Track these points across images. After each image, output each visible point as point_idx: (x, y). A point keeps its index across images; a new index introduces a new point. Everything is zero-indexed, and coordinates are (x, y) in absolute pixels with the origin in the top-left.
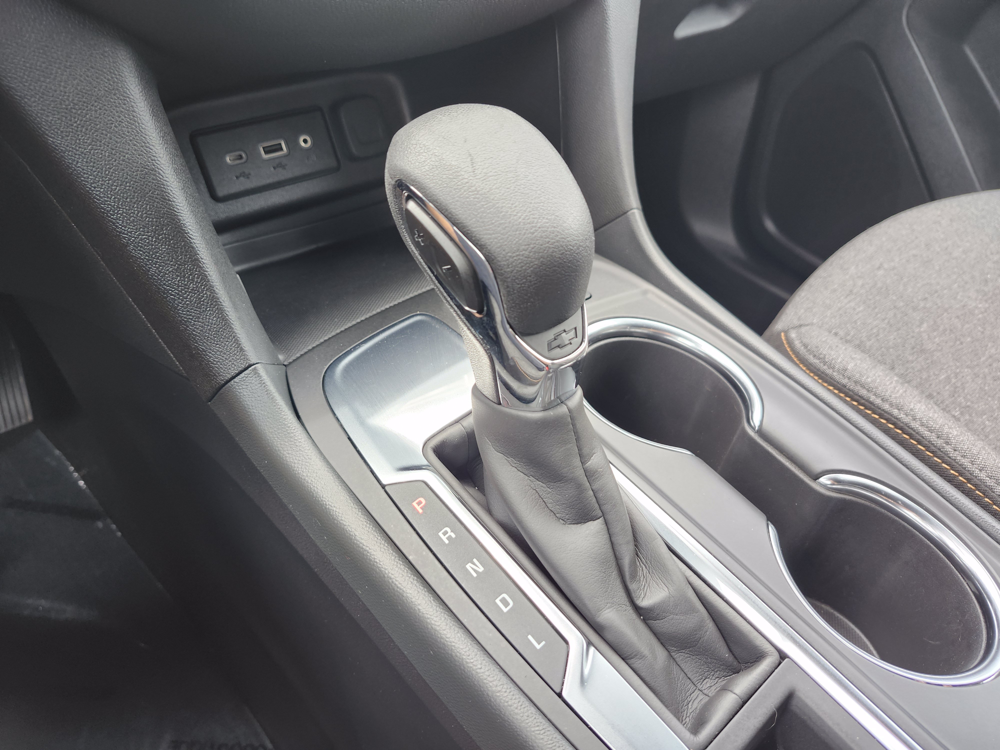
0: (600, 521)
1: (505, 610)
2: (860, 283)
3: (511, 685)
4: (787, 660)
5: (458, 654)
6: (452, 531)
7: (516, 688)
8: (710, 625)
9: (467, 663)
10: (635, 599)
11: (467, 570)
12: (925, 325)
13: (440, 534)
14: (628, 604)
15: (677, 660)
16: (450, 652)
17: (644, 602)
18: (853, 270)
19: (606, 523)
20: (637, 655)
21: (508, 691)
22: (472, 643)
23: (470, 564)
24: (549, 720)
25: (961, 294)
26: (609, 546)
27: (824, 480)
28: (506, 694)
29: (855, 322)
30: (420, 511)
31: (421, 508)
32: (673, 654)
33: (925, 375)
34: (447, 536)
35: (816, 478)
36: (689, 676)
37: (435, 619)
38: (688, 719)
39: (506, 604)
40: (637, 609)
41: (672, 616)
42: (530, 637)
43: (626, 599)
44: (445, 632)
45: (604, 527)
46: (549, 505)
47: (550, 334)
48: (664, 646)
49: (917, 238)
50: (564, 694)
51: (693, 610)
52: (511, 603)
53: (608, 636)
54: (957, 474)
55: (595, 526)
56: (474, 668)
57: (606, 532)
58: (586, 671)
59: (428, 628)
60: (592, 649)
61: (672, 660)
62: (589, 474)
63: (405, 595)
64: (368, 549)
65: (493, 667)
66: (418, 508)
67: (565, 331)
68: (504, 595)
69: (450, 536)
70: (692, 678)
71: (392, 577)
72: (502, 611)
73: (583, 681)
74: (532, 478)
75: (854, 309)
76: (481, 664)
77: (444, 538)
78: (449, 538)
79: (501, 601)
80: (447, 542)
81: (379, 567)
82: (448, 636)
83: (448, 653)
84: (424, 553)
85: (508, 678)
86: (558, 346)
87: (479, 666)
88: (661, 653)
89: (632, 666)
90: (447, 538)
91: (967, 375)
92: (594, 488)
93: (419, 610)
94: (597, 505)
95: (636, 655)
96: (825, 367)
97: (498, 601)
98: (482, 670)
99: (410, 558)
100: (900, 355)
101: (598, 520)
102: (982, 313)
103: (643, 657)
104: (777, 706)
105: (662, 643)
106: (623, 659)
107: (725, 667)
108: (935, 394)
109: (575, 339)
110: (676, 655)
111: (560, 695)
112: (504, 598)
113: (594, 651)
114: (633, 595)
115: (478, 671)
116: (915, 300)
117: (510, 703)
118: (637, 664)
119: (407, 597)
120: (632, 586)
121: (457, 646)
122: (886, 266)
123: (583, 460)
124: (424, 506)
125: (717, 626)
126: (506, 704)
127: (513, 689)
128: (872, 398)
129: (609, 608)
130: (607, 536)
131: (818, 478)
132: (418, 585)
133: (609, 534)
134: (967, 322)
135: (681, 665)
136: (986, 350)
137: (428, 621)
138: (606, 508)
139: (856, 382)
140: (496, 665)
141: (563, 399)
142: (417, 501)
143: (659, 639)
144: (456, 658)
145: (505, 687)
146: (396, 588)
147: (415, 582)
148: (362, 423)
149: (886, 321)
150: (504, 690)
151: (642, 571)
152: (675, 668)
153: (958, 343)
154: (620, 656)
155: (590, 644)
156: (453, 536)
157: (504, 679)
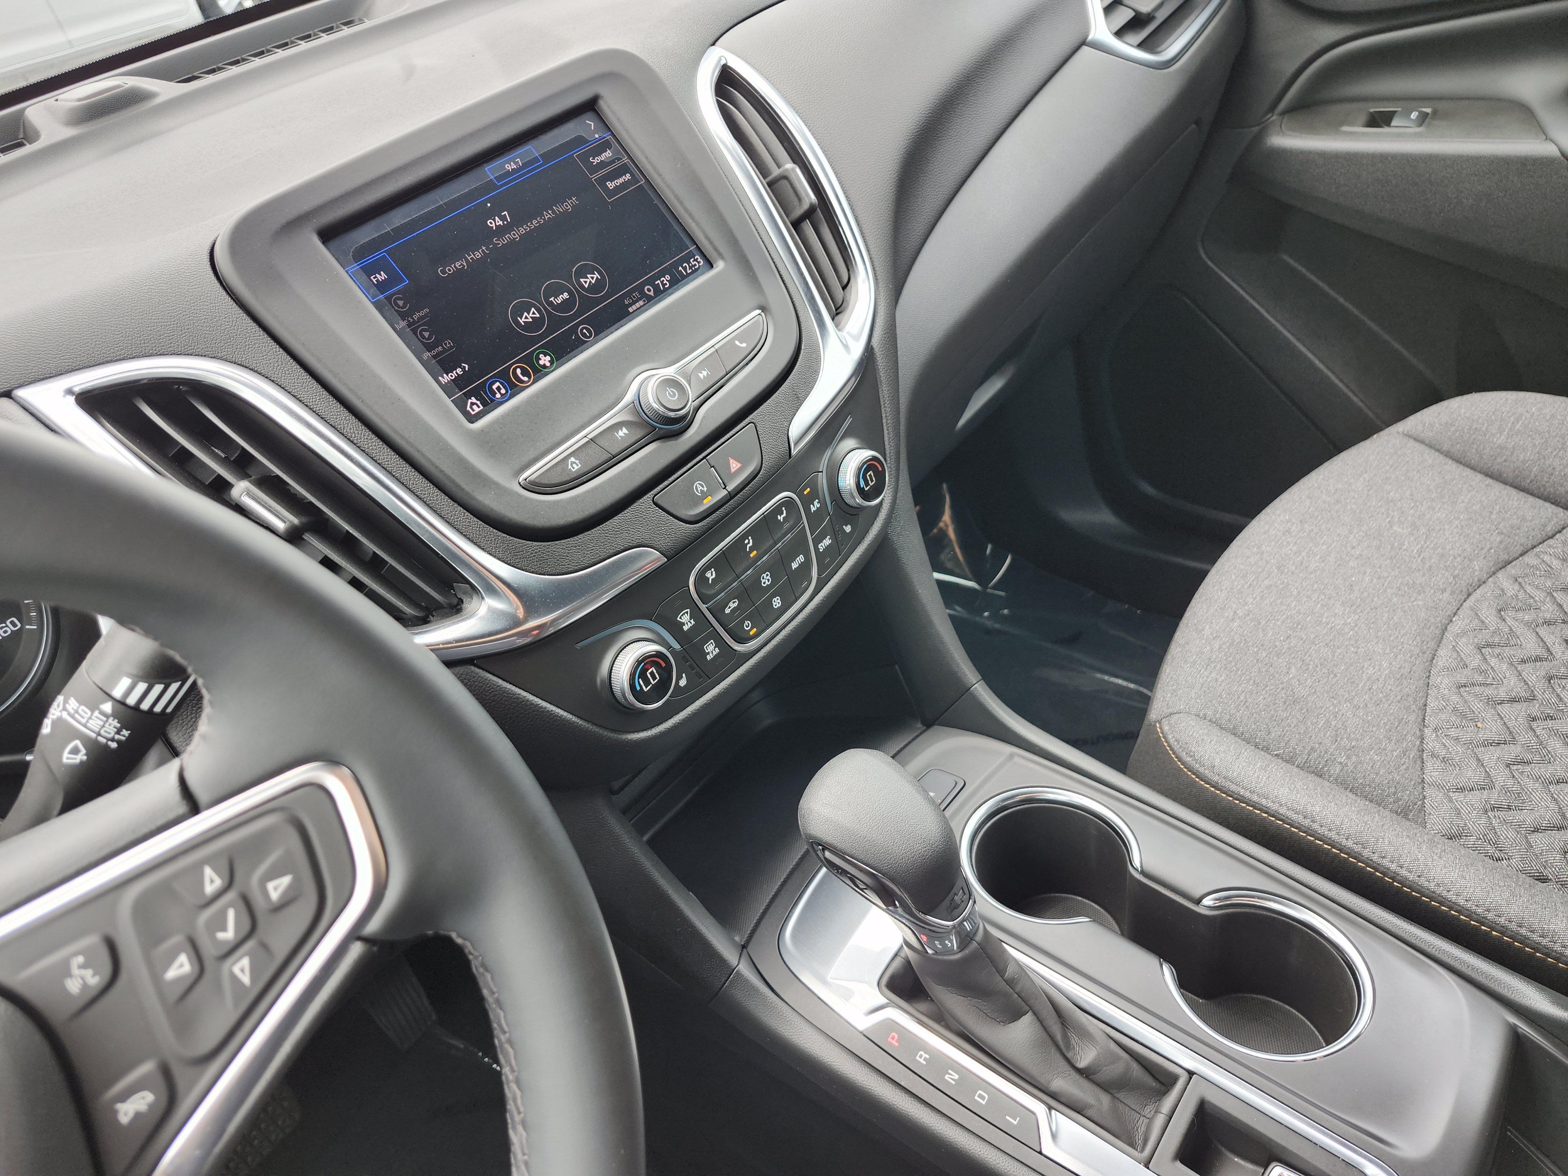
0: (1030, 1014)
1: (984, 1103)
2: (1217, 645)
3: (1006, 1156)
4: (1194, 1076)
5: (962, 1146)
6: (925, 1053)
7: (1010, 1157)
8: (1135, 1066)
9: (969, 1150)
10: (1074, 1064)
11: (947, 1081)
12: (1293, 670)
13: (917, 1058)
14: (1070, 1069)
15: (1120, 1099)
16: (955, 1146)
17: (1081, 1064)
18: (1207, 631)
19: (1035, 1014)
20: (1088, 1106)
21: (1004, 1161)
22: (969, 1135)
23: (947, 1075)
24: (1039, 1173)
25: (1326, 615)
26: (1042, 1030)
27: (1207, 901)
28: (1003, 1164)
29: (1221, 696)
30: (897, 1044)
31: (897, 1041)
32: (1116, 1095)
33: (1302, 729)
34: (923, 1058)
35: (1198, 902)
36: (1133, 1108)
37: (937, 1125)
38: (1140, 1141)
39: (983, 1098)
40: (1079, 1071)
41: (1104, 1069)
42: (1007, 1117)
43: (1068, 1066)
44: (947, 1133)
45: (1034, 1017)
46: (989, 1015)
47: (947, 902)
48: (1108, 1092)
49: (1267, 562)
50: (1044, 1152)
51: (1118, 1058)
52: (987, 1096)
53: (1062, 1100)
54: (1330, 847)
55: (1027, 1019)
56: (976, 1152)
57: (1037, 1021)
58: (1054, 1129)
59: (934, 1134)
60: (1053, 1112)
61: (1116, 1100)
62: (1011, 983)
63: (909, 1114)
64: (870, 1087)
65: (989, 1147)
66: (894, 1042)
67: (955, 894)
68: (980, 1092)
69: (925, 1057)
70: (1135, 1109)
71: (896, 1103)
72: (982, 1104)
73: (1054, 1136)
74: (969, 998)
75: (1217, 680)
76: (980, 1148)
77: (922, 1060)
78: (925, 1059)
79: (978, 1097)
80: (924, 1063)
81: (883, 1099)
82: (950, 1135)
83: (954, 1147)
84: (911, 1077)
85: (1002, 1152)
86: (955, 908)
87: (979, 1150)
88: (1105, 1099)
89: (1086, 1115)
90: (924, 1060)
91: (1347, 712)
92: (1016, 991)
93: (923, 1122)
94: (1023, 1003)
95: (1086, 1107)
96: (1197, 765)
97: (976, 1098)
98: (982, 1152)
99: (902, 1084)
100: (1272, 716)
101: (1027, 1016)
102: (1352, 630)
103: (1091, 1106)
104: (1194, 1113)
105: (1105, 1090)
106: (1078, 1112)
107: (1156, 1093)
108: (1317, 746)
109: (965, 896)
110: (1118, 1095)
111: (1040, 1153)
112: (980, 1094)
113: (1055, 1114)
114: (1073, 1061)
115: (979, 1153)
116: (1278, 643)
117: (1008, 1169)
118: (1090, 1113)
119: (912, 1115)
120: (1069, 1055)
121: (959, 1140)
122: (1240, 613)
123: (1001, 972)
124: (898, 1038)
125: (1141, 1064)
126: (1006, 1171)
127: (1007, 1159)
128: (1242, 792)
129: (1056, 1078)
130: (1038, 1024)
131: (1201, 902)
132: (916, 1104)
133: (1040, 1021)
134: (1338, 648)
135: (1125, 1102)
136: (1363, 672)
137: (933, 1128)
138: (1031, 1002)
139: (1225, 778)
140: (990, 1145)
141: (971, 936)
142: (890, 1037)
143: (1102, 1088)
144: (962, 1149)
145: (1001, 1159)
146: (901, 1111)
147: (913, 1102)
148: (823, 981)
149: (1251, 682)
150: (1001, 1162)
151: (1074, 1039)
152: (1121, 1105)
153: (1332, 676)
154: (1075, 1111)
155: (1050, 1108)
156: (928, 1057)
157: (999, 1153)
